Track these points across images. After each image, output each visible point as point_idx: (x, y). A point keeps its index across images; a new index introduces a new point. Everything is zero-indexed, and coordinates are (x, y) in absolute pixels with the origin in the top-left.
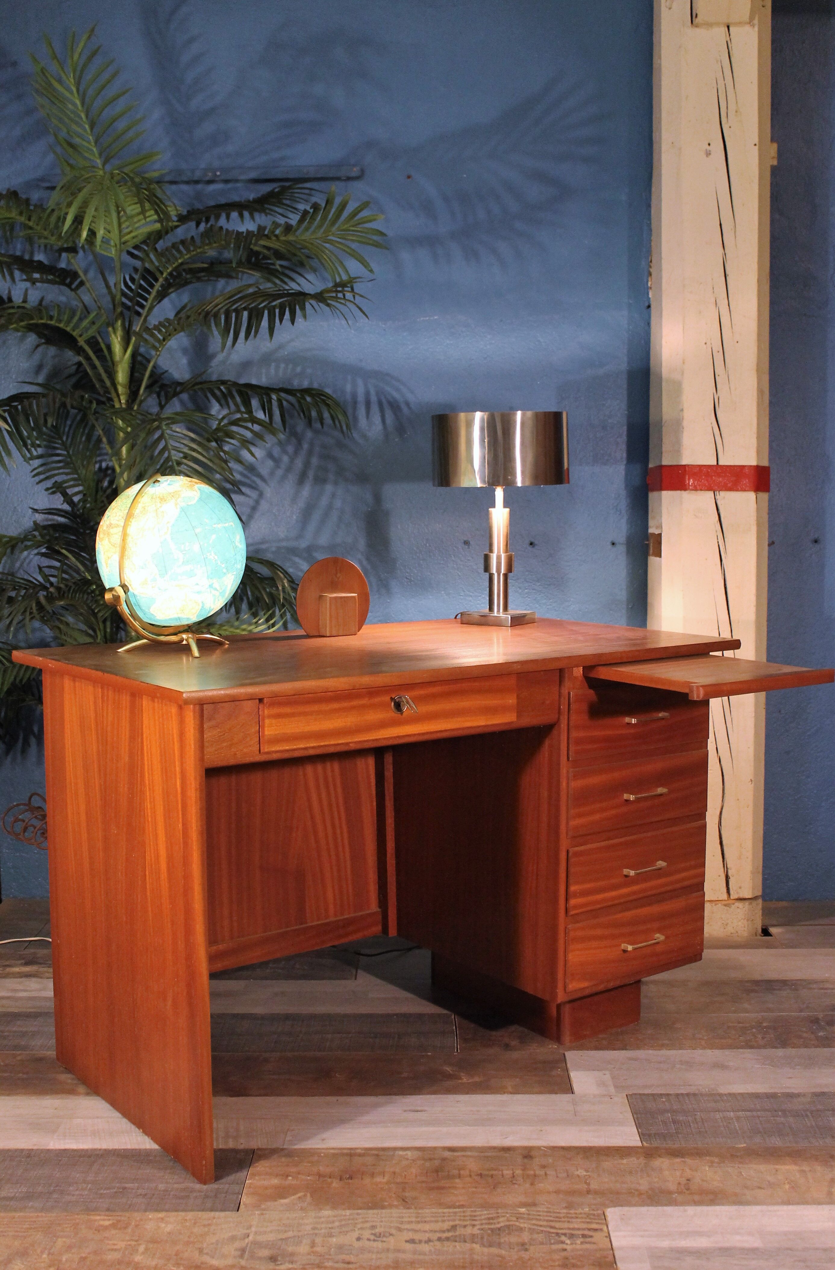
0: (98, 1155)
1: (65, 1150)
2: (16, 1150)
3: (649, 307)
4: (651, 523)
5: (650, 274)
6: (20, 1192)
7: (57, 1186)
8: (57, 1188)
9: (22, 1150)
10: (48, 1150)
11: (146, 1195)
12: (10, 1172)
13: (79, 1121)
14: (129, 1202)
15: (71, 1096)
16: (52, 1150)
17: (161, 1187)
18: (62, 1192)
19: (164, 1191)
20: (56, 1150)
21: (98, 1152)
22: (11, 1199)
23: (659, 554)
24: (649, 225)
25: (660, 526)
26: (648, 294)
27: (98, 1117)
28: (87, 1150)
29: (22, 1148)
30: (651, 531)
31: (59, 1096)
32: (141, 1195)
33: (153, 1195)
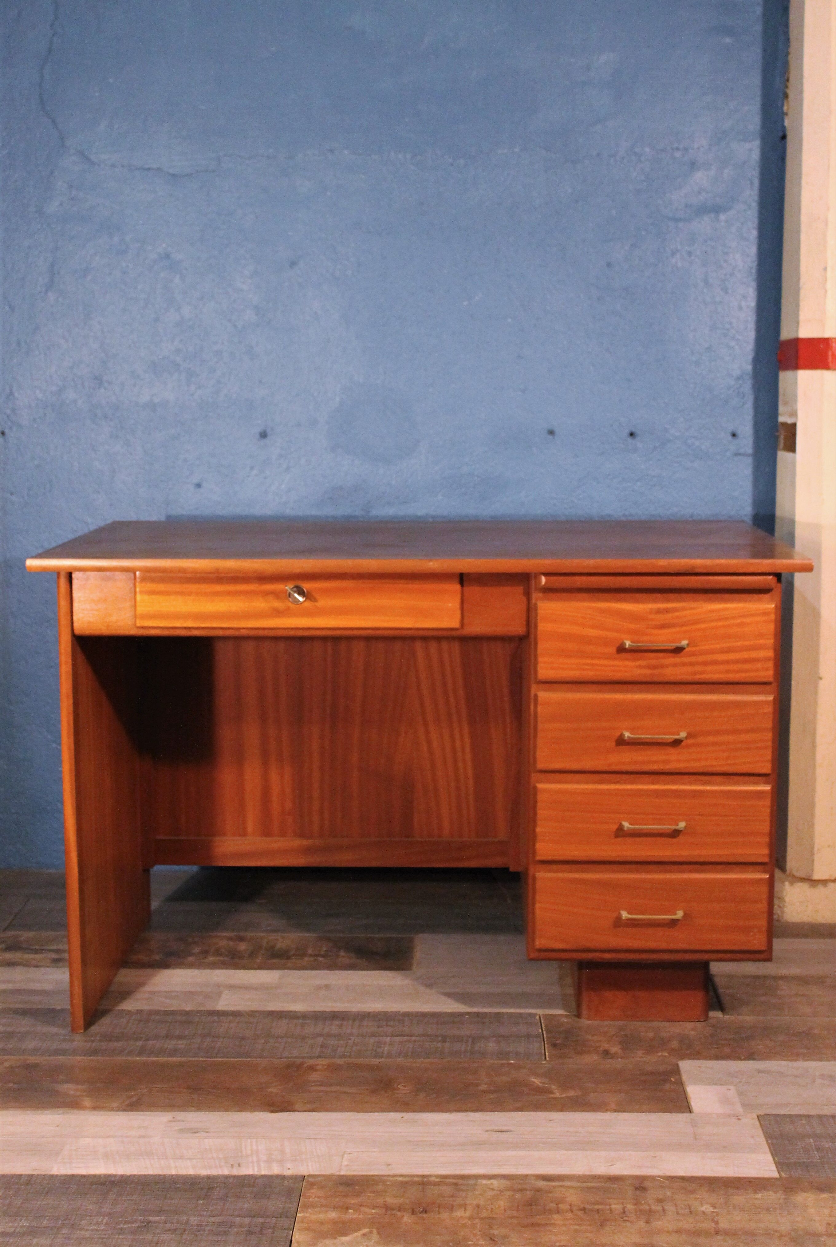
0: (114, 1182)
1: (73, 1175)
2: (12, 1176)
3: (784, 137)
4: (781, 409)
5: (786, 96)
6: (21, 1227)
7: (65, 1220)
8: (66, 1222)
9: (20, 1176)
10: (52, 1176)
11: (175, 1230)
12: (7, 1202)
13: (87, 1140)
14: (156, 1239)
15: (75, 1111)
16: (57, 1176)
17: (194, 1220)
18: (73, 1227)
19: (198, 1225)
20: (61, 1176)
21: (113, 1179)
22: (11, 1235)
23: (791, 447)
24: (786, 34)
25: (794, 414)
26: (783, 121)
27: (109, 1137)
28: (100, 1176)
29: (19, 1173)
30: (781, 419)
31: (61, 1111)
32: (169, 1230)
33: (185, 1230)
